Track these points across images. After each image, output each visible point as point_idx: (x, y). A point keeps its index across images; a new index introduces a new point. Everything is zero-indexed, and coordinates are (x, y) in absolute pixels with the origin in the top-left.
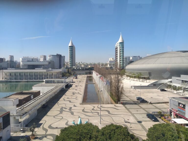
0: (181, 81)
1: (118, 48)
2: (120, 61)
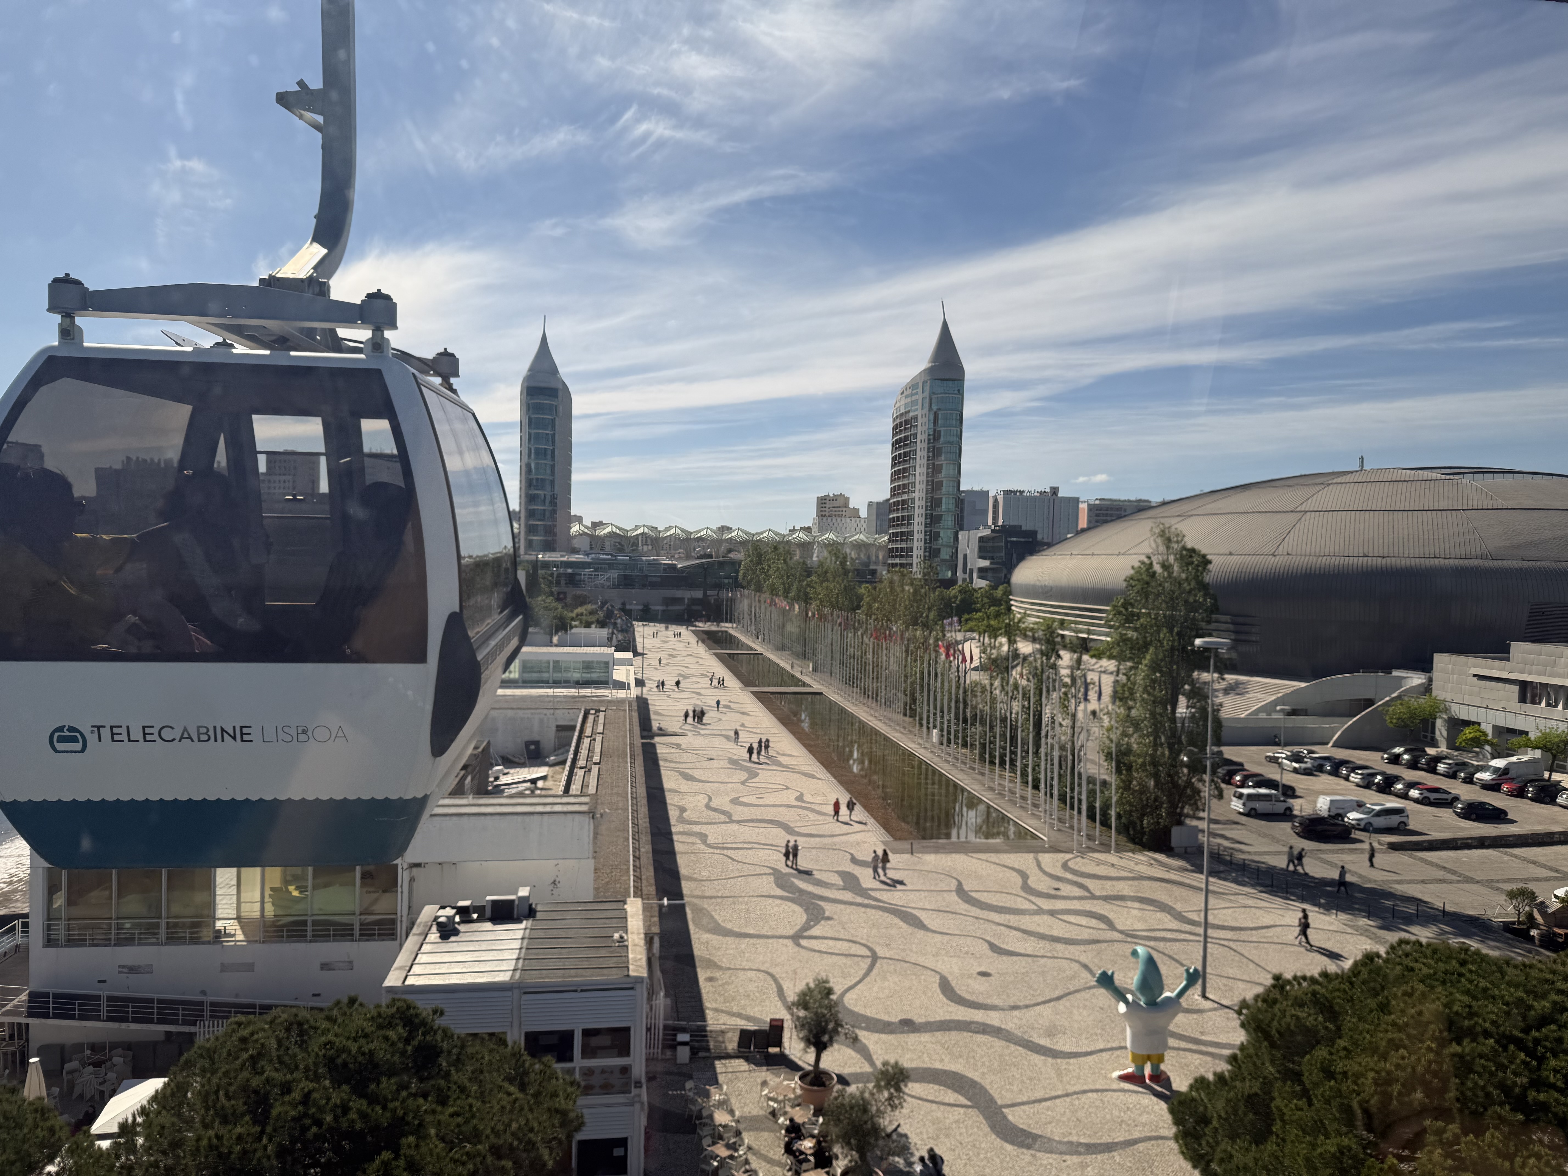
0: (1516, 688)
1: (915, 418)
2: (931, 523)
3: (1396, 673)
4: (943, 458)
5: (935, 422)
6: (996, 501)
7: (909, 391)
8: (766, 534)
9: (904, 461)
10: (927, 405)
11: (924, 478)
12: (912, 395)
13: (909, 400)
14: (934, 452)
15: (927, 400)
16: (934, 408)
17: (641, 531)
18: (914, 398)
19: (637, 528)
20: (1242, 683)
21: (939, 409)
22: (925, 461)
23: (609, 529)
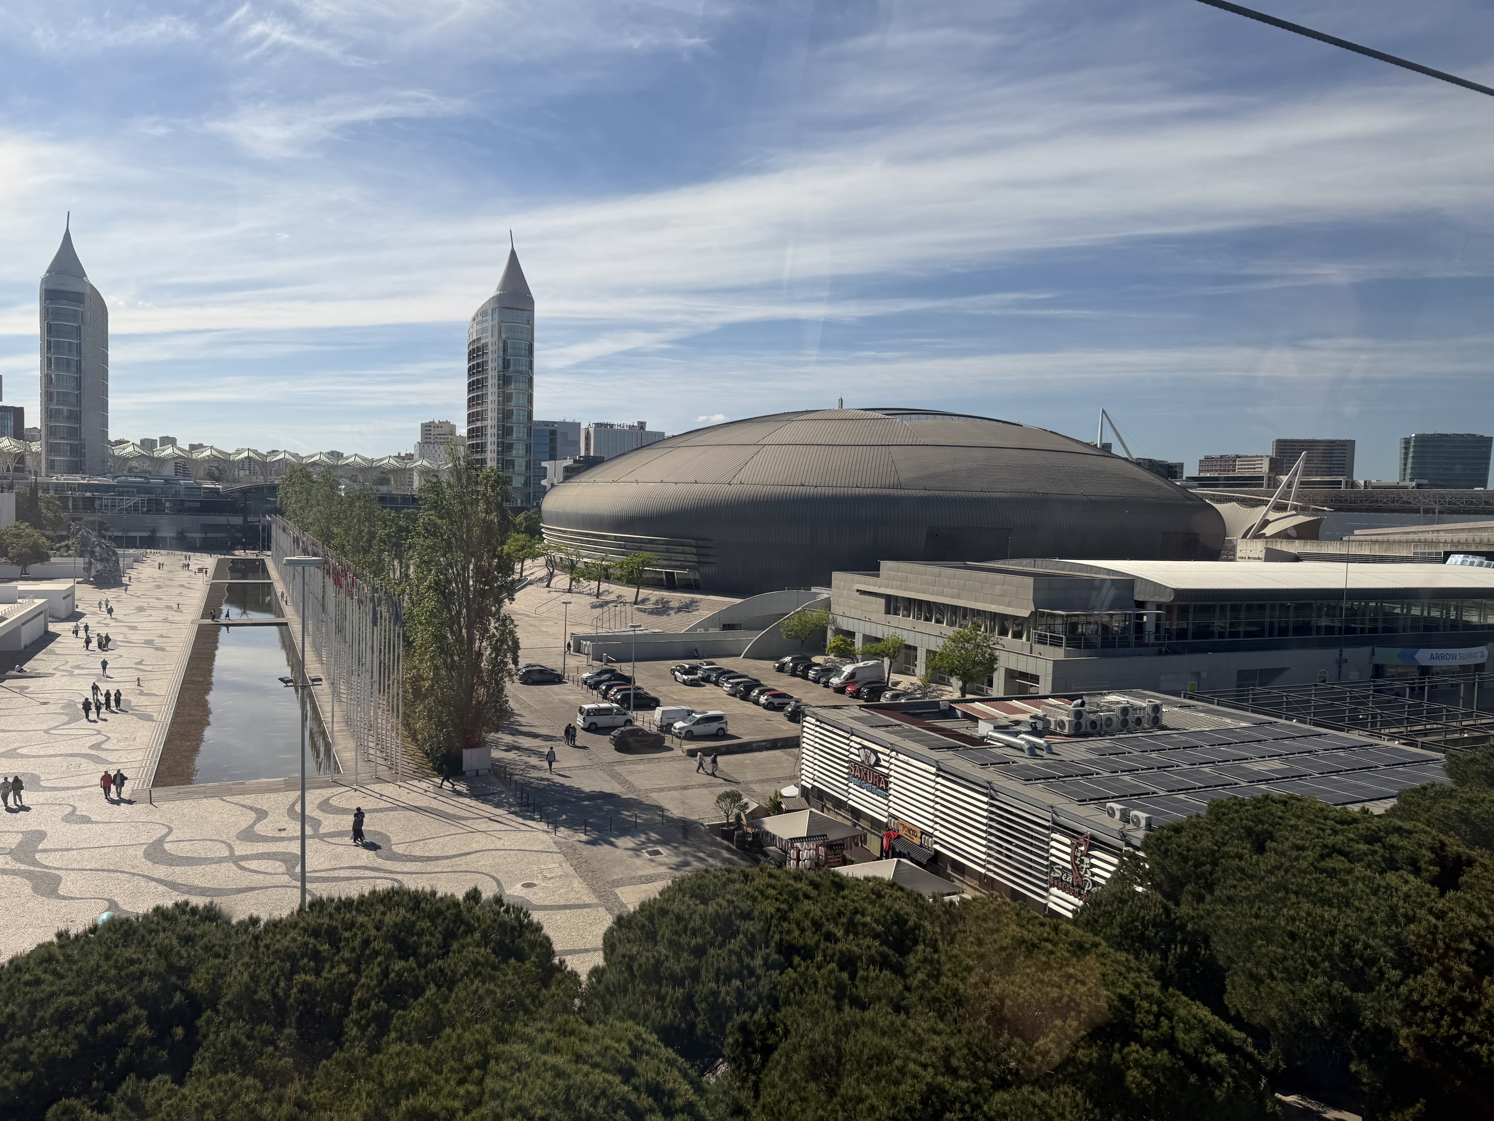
0: (882, 601)
1: (486, 345)
2: (503, 451)
3: (814, 590)
4: (513, 386)
5: (505, 350)
6: (588, 433)
7: (480, 318)
8: (386, 461)
9: (478, 388)
10: (496, 333)
11: (495, 406)
12: (482, 322)
13: (480, 327)
14: (505, 380)
15: (496, 329)
16: (504, 336)
17: (245, 454)
18: (484, 325)
19: (239, 452)
20: (697, 602)
21: (508, 338)
22: (496, 389)
23: (208, 453)
